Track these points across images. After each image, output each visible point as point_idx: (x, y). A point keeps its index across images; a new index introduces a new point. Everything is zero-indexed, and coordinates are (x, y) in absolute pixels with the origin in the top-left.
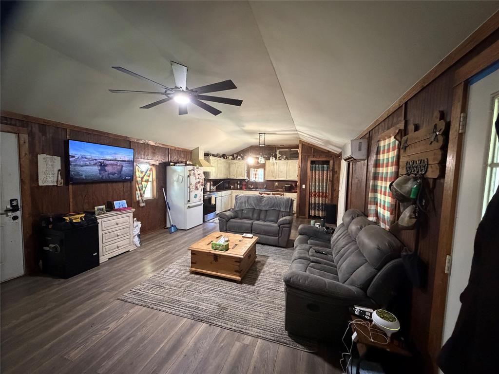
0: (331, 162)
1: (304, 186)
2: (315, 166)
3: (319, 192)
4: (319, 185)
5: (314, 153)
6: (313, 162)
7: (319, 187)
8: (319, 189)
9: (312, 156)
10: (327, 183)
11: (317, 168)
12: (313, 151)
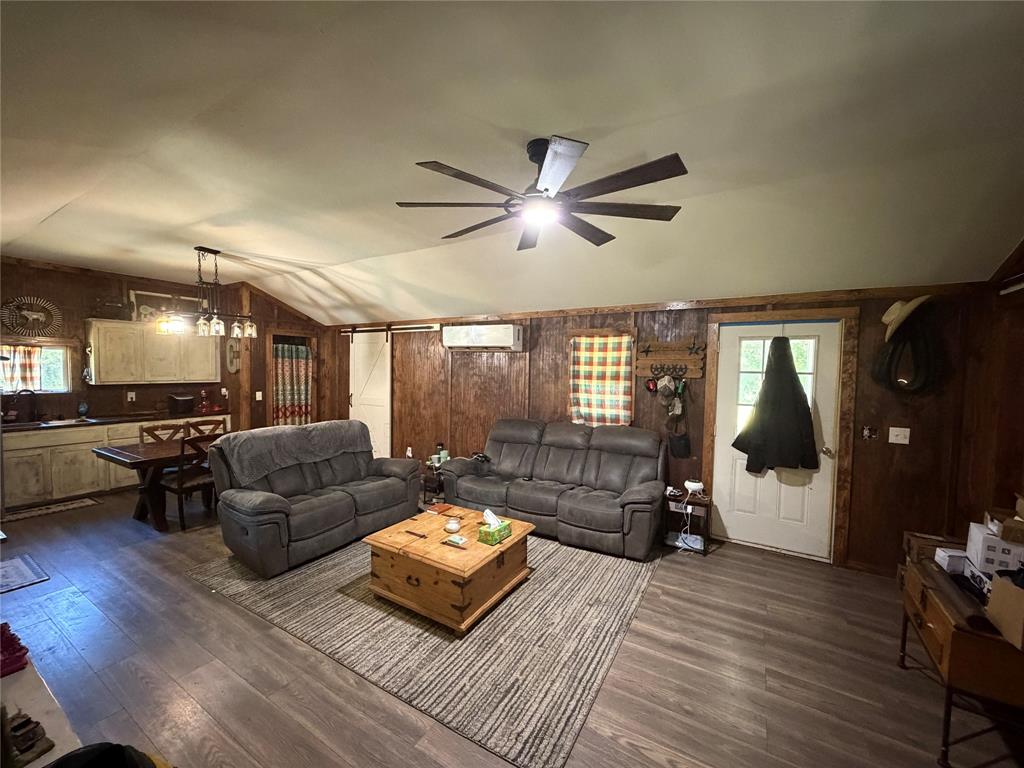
0: (314, 340)
1: (259, 396)
2: (283, 348)
3: (293, 405)
4: (292, 389)
5: (278, 317)
6: (277, 339)
7: (293, 395)
8: (293, 399)
9: (276, 325)
10: (307, 383)
11: (286, 354)
12: (276, 311)
